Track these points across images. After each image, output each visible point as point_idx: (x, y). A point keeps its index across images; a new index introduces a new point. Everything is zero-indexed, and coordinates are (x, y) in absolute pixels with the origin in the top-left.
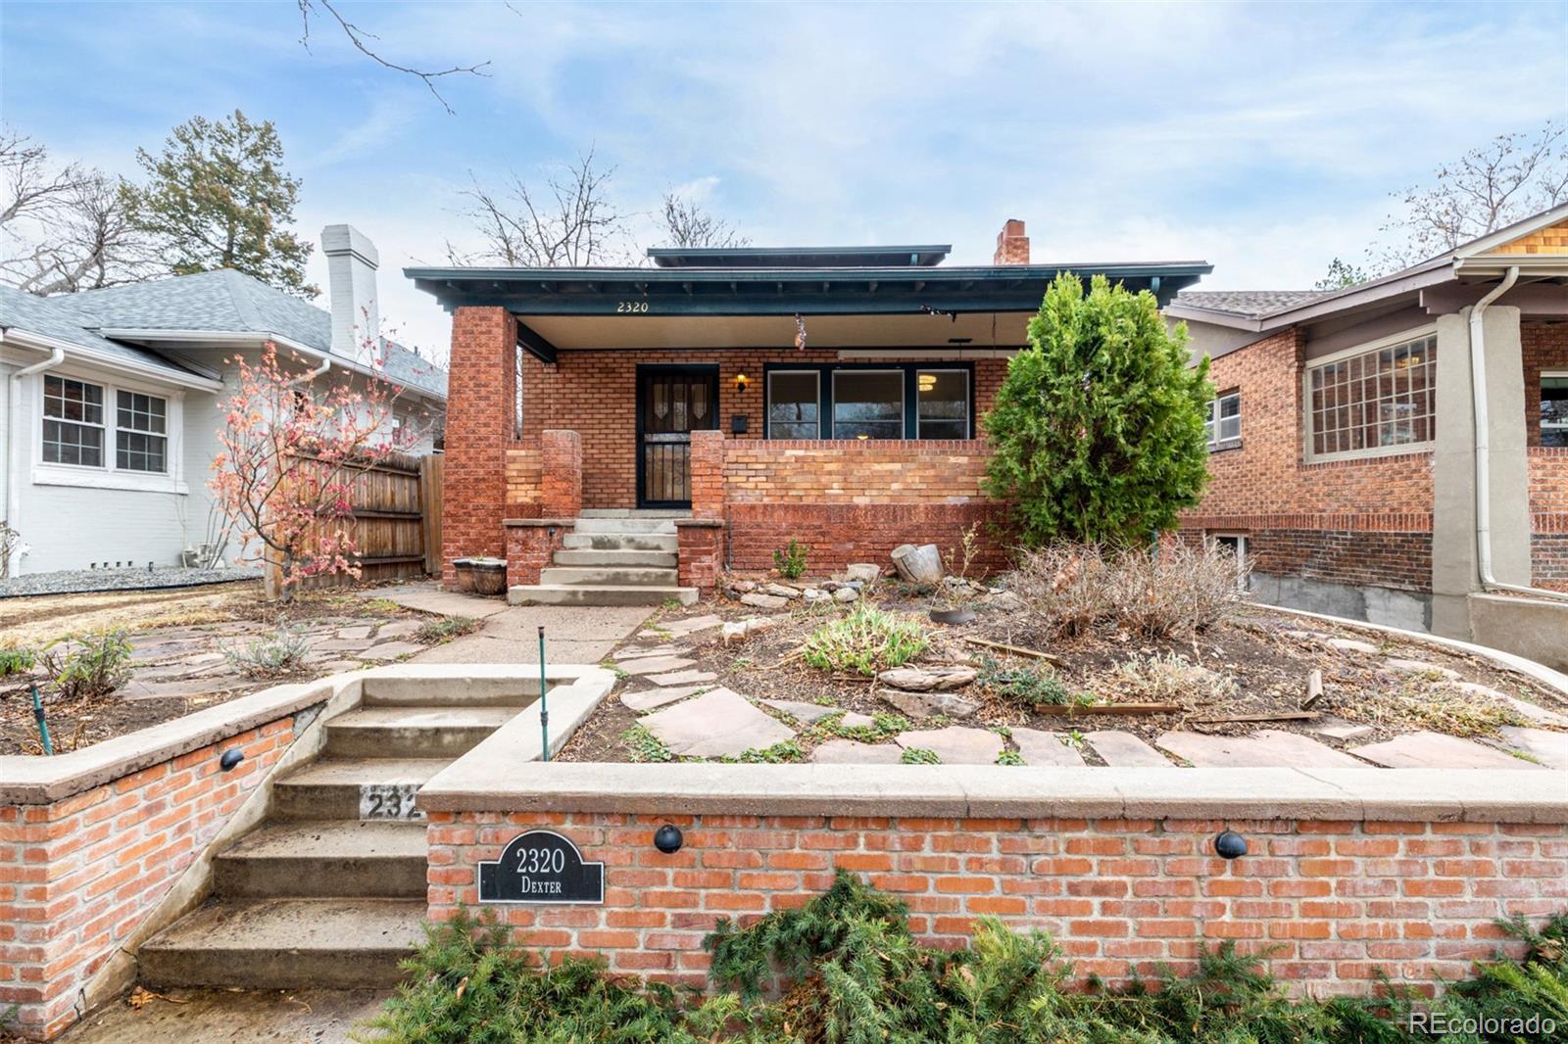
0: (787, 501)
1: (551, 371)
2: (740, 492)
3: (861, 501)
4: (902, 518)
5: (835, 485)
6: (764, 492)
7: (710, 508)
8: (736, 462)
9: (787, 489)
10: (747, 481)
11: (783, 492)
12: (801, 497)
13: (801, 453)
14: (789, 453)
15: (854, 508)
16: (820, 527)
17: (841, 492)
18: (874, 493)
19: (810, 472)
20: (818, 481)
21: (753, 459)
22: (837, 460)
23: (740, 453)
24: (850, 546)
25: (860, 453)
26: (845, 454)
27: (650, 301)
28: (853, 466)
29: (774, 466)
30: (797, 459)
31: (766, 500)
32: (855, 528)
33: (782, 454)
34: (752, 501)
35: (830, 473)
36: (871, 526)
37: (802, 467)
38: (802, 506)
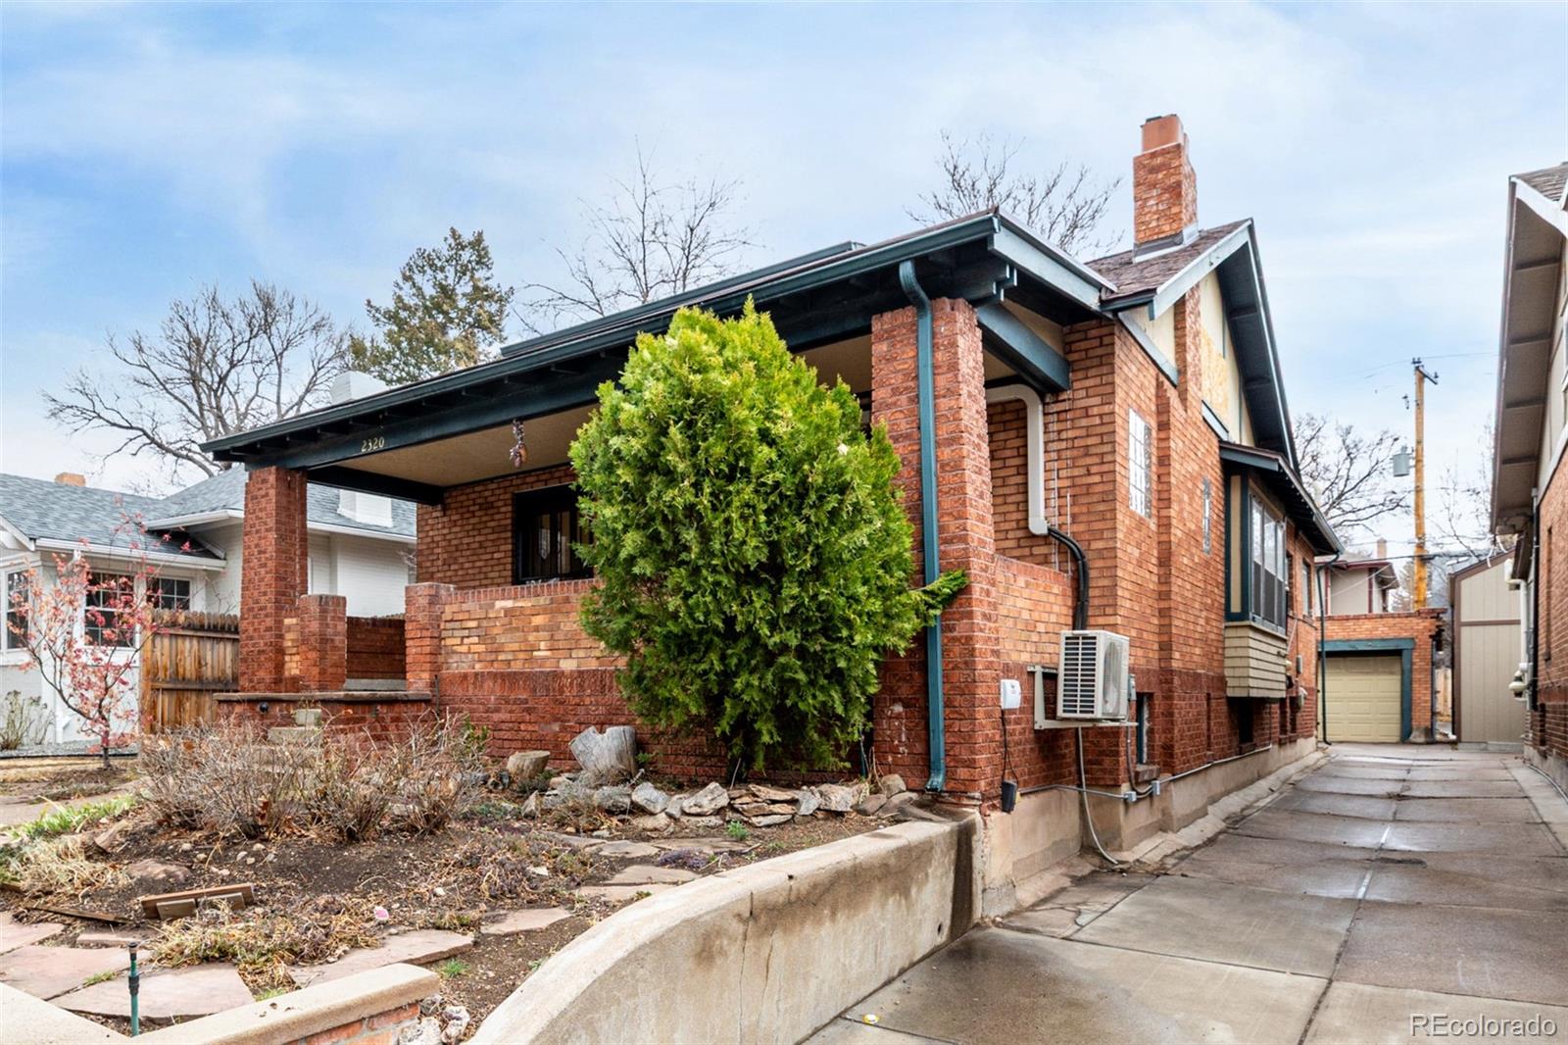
0: (496, 668)
1: (438, 514)
2: (456, 658)
3: (568, 665)
4: (611, 688)
5: (543, 645)
6: (476, 656)
7: (420, 679)
8: (452, 621)
9: (497, 652)
10: (462, 644)
11: (493, 657)
12: (509, 661)
13: (509, 604)
14: (499, 604)
15: (557, 675)
16: (526, 701)
17: (548, 653)
18: (582, 654)
19: (517, 629)
20: (526, 640)
21: (466, 616)
22: (545, 611)
23: (455, 608)
24: (556, 727)
25: (567, 600)
26: (552, 601)
27: (386, 434)
28: (560, 618)
29: (485, 623)
30: (508, 612)
31: (478, 667)
32: (562, 703)
33: (492, 606)
34: (465, 668)
35: (537, 629)
36: (577, 700)
37: (511, 623)
38: (509, 674)
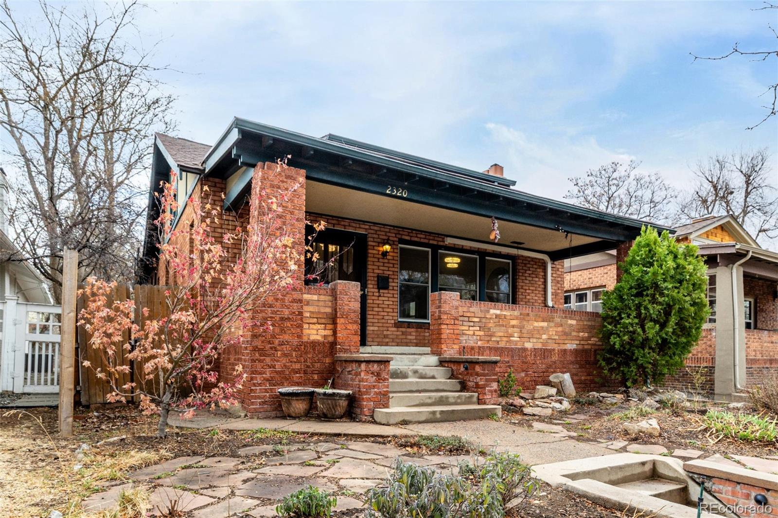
0: (491, 344)
2: (465, 337)
3: (529, 345)
4: (547, 357)
5: (516, 335)
6: (478, 337)
7: (453, 348)
8: (463, 316)
9: (491, 336)
10: (469, 330)
11: (489, 338)
12: (498, 342)
13: (498, 312)
14: (492, 311)
15: (525, 350)
16: (508, 362)
17: (518, 339)
18: (535, 340)
19: (503, 326)
20: (508, 332)
21: (472, 315)
22: (517, 318)
23: (465, 309)
24: (523, 374)
25: (528, 315)
26: (521, 314)
27: (410, 190)
28: (525, 323)
29: (484, 320)
30: (497, 316)
31: (480, 343)
32: (526, 363)
33: (488, 311)
34: (471, 343)
35: (513, 326)
36: (533, 362)
37: (499, 322)
38: (498, 348)
